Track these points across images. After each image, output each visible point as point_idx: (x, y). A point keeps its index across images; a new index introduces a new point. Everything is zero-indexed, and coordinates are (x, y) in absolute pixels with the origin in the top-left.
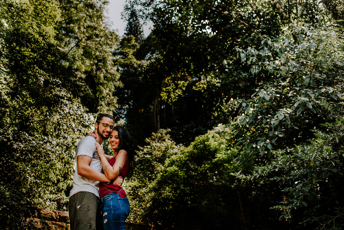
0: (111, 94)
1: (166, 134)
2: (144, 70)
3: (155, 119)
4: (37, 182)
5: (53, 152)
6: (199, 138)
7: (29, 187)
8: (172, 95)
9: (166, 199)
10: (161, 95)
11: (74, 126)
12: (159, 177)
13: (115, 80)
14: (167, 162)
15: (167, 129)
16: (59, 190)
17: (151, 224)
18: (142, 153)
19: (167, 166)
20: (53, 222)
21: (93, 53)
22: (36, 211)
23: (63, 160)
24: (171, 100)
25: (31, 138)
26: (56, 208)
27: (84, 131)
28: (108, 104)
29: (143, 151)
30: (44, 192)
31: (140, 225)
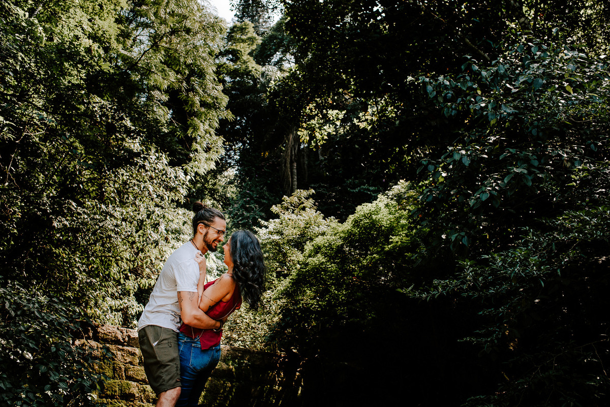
0: (213, 131)
1: (307, 198)
2: (270, 92)
3: (289, 170)
4: (91, 282)
5: (117, 233)
6: (363, 209)
7: (78, 288)
8: (317, 134)
9: (307, 310)
10: (299, 133)
11: (151, 189)
12: (294, 274)
13: (219, 108)
14: (308, 247)
15: (308, 189)
16: (126, 293)
17: (281, 351)
18: (265, 232)
19: (307, 255)
20: (119, 346)
21: (182, 60)
22: (90, 328)
23: (134, 245)
24: (316, 142)
25: (80, 210)
26: (121, 323)
27: (168, 197)
28: (208, 150)
29: (267, 227)
30: (104, 298)
31: (261, 352)
